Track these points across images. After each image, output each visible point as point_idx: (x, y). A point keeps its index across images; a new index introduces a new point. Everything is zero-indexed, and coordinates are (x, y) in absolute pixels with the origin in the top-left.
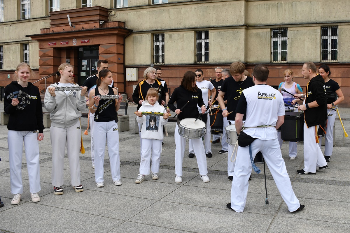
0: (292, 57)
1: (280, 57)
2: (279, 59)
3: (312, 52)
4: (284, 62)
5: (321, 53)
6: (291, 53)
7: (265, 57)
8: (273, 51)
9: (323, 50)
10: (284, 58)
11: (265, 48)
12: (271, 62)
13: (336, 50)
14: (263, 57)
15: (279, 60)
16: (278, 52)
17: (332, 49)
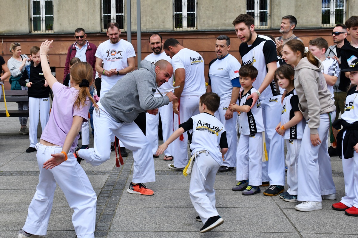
0: (61, 24)
1: (43, 25)
2: (42, 28)
3: (88, 17)
4: (50, 32)
5: (101, 19)
6: (58, 19)
7: (21, 25)
8: (33, 16)
9: (104, 15)
10: (49, 26)
11: (20, 11)
12: (30, 32)
13: (122, 14)
14: (19, 25)
15: (42, 30)
16: (40, 17)
17: (117, 13)
